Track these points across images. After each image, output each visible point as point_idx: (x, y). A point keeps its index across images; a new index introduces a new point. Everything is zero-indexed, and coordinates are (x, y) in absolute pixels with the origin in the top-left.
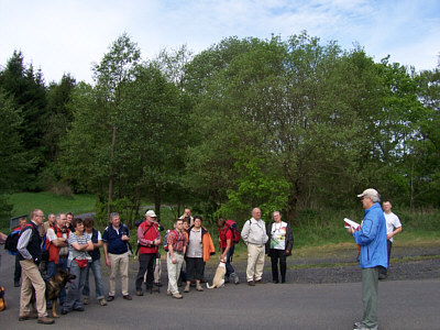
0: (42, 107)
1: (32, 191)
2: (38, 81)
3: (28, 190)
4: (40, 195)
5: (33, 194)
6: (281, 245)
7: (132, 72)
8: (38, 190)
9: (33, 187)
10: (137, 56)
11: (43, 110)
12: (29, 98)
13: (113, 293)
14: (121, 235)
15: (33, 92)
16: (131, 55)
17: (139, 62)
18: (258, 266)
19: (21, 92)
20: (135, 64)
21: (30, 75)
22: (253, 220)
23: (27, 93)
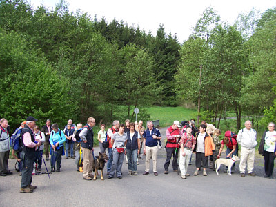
0: (178, 55)
1: (172, 106)
2: (175, 40)
3: (170, 105)
4: (177, 108)
5: (173, 108)
6: (271, 149)
7: (214, 30)
8: (176, 106)
9: (173, 104)
10: (218, 19)
11: (178, 58)
12: (169, 51)
13: (147, 170)
14: (152, 135)
15: (171, 47)
16: (214, 19)
17: (219, 23)
18: (249, 163)
19: (165, 47)
20: (217, 24)
21: (170, 37)
22: (245, 129)
23: (168, 48)
